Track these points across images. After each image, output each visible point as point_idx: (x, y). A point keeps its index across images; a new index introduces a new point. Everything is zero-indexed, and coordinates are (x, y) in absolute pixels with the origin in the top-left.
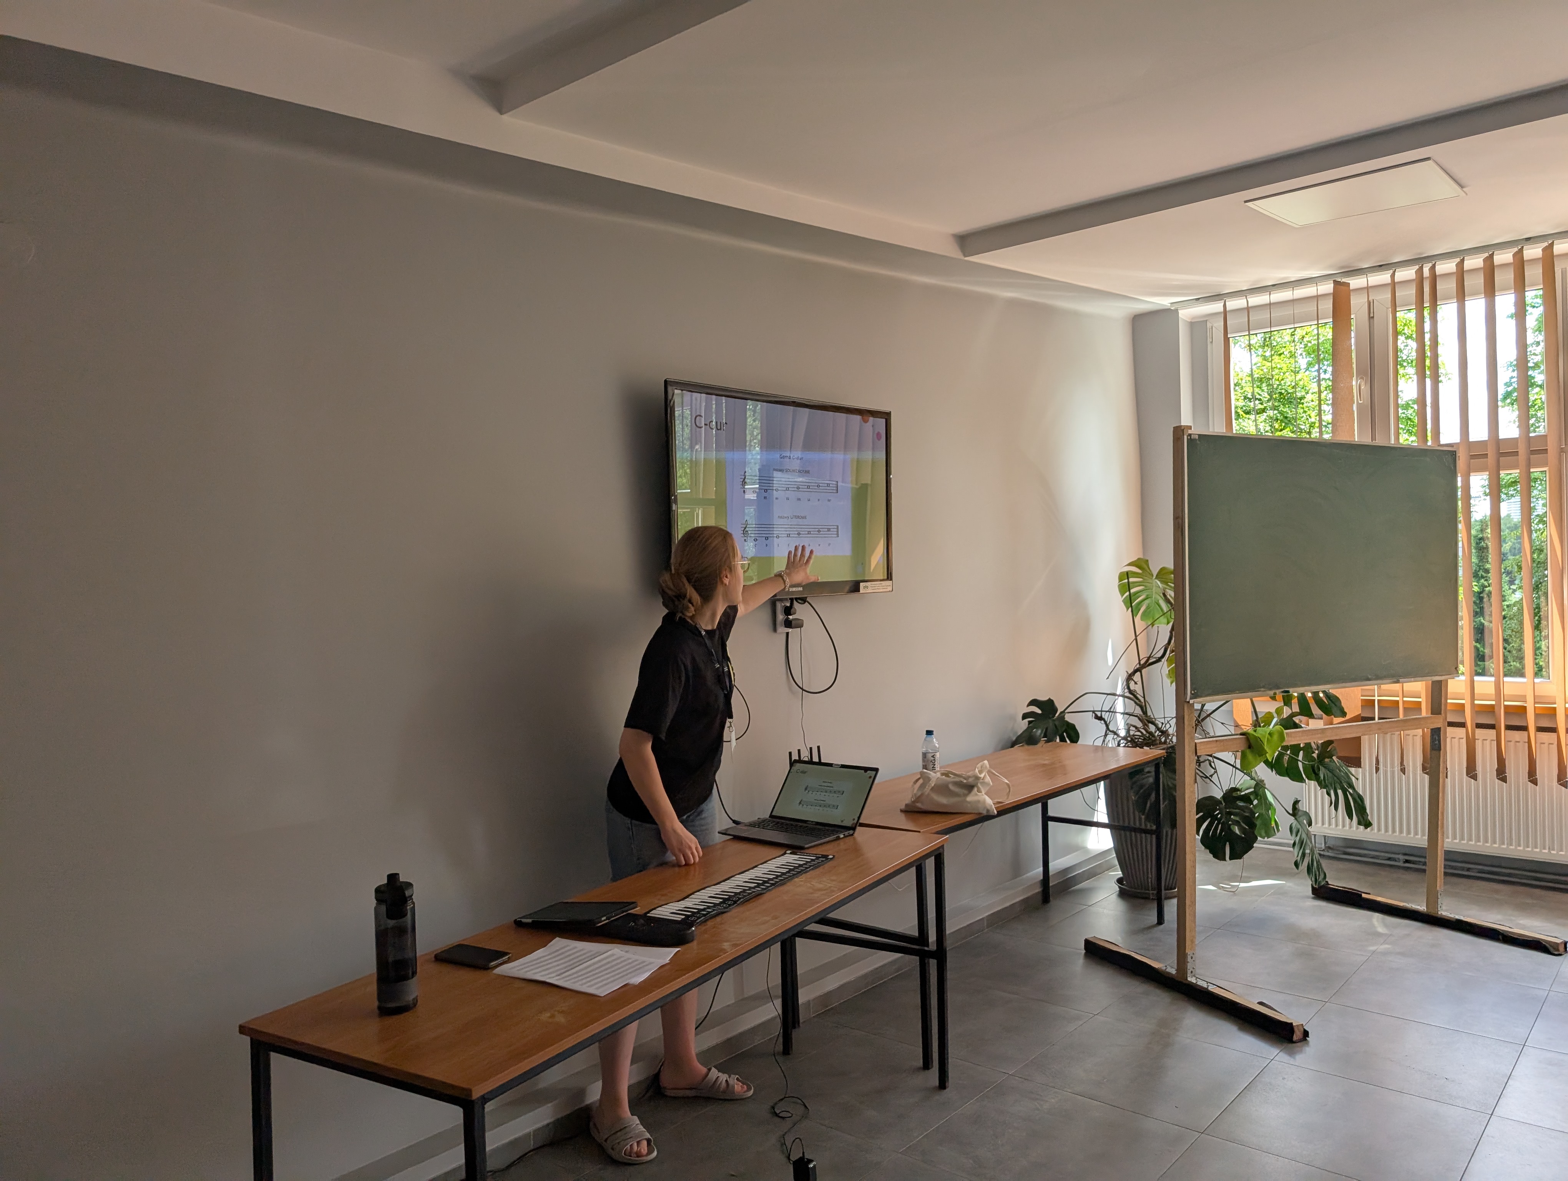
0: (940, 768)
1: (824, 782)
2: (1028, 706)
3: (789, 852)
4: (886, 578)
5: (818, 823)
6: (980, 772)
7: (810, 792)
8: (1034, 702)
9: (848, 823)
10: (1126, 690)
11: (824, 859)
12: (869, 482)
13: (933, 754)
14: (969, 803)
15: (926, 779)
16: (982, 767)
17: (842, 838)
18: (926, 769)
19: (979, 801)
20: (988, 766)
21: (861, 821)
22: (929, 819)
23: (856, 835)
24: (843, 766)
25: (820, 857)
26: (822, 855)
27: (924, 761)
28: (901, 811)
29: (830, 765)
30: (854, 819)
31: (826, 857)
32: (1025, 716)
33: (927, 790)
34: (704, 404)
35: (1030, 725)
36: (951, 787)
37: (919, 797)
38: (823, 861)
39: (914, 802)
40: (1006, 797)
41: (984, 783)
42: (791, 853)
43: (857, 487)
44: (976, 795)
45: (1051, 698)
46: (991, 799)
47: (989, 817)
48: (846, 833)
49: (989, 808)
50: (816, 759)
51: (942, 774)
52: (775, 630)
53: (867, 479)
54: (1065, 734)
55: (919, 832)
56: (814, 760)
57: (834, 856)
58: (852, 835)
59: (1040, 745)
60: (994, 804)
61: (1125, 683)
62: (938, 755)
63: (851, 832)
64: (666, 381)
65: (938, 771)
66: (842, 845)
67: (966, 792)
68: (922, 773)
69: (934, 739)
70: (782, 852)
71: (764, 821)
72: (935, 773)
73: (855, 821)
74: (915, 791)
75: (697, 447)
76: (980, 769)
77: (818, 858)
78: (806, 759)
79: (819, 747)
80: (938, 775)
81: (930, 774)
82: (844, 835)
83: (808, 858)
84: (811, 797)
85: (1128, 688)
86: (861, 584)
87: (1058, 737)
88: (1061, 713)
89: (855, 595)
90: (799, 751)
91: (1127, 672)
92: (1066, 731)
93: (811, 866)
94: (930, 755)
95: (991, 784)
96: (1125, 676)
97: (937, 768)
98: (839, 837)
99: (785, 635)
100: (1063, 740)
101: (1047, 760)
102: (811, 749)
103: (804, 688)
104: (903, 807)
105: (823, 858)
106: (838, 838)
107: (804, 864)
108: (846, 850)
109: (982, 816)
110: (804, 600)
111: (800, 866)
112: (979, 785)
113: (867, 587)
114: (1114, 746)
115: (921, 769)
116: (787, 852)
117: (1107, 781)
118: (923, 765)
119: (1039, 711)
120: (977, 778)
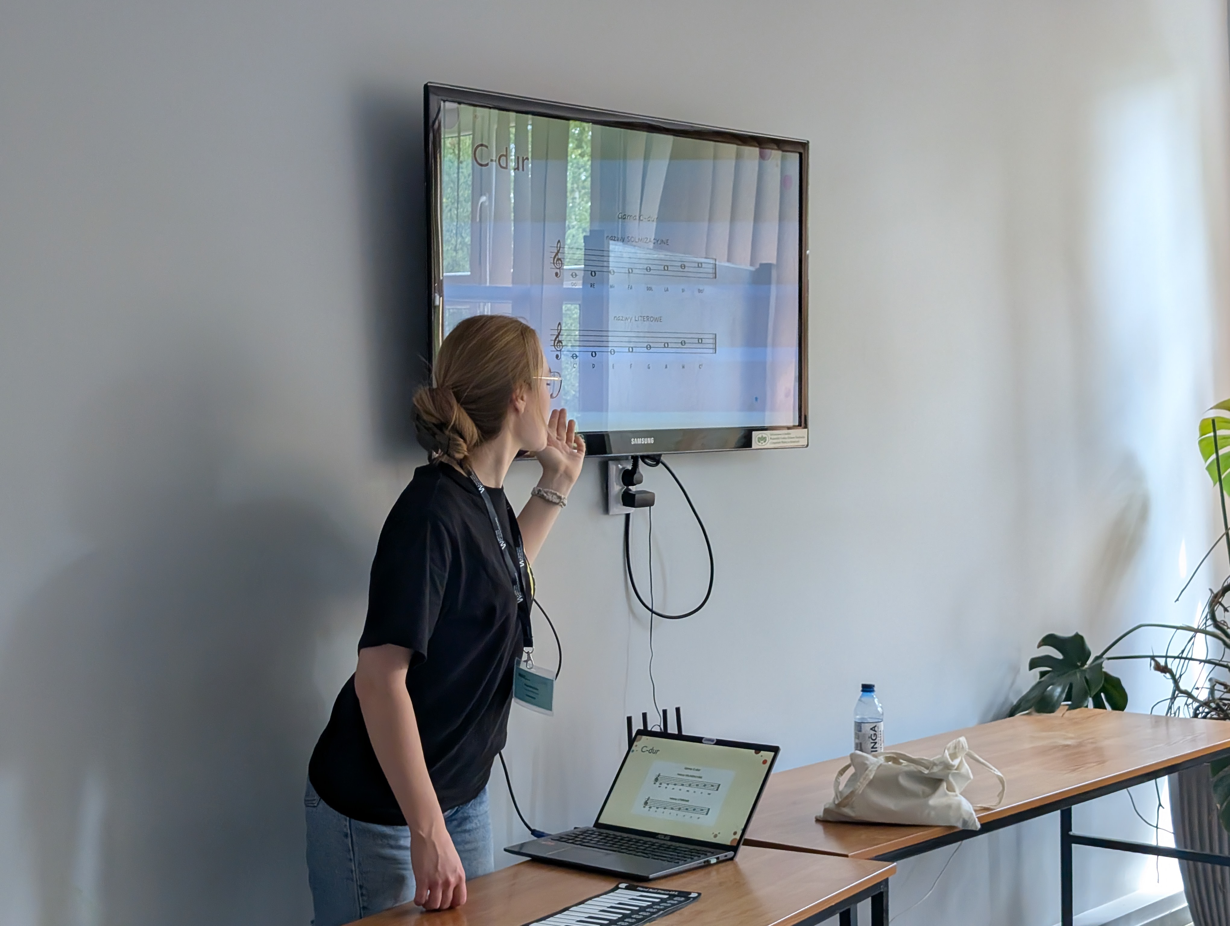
0: (885, 748)
1: (686, 769)
2: (1039, 646)
3: (623, 885)
4: (797, 424)
5: (674, 838)
6: (953, 756)
7: (664, 785)
8: (1050, 640)
9: (726, 839)
10: (1210, 622)
11: (683, 899)
12: (774, 261)
13: (872, 725)
14: (934, 808)
15: (860, 766)
16: (955, 748)
17: (714, 864)
18: (861, 750)
19: (949, 807)
20: (966, 745)
21: (747, 836)
22: (864, 834)
23: (737, 859)
24: (719, 742)
25: (675, 896)
26: (680, 892)
27: (857, 736)
28: (818, 820)
29: (699, 740)
30: (735, 833)
31: (685, 895)
32: (1034, 663)
33: (861, 786)
34: (495, 126)
35: (1043, 679)
36: (903, 781)
37: (847, 797)
38: (680, 902)
39: (839, 805)
40: (998, 799)
41: (958, 775)
42: (627, 888)
43: (752, 269)
44: (946, 795)
45: (1080, 633)
46: (972, 803)
47: (967, 834)
48: (722, 856)
49: (966, 818)
50: (672, 729)
51: (888, 759)
52: (606, 509)
53: (769, 256)
54: (1102, 695)
55: (846, 856)
56: (669, 731)
57: (699, 894)
58: (732, 859)
59: (1058, 713)
60: (975, 811)
61: (1207, 610)
62: (881, 726)
63: (730, 854)
64: (426, 87)
65: (882, 754)
66: (714, 876)
67: (927, 790)
68: (853, 757)
69: (876, 699)
70: (613, 886)
71: (585, 832)
72: (875, 756)
73: (738, 837)
74: (841, 788)
75: (483, 199)
76: (951, 751)
77: (672, 897)
78: (657, 729)
79: (678, 710)
80: (881, 760)
81: (867, 759)
82: (718, 858)
83: (655, 897)
84: (665, 793)
85: (1213, 618)
86: (754, 433)
87: (1090, 700)
88: (1097, 658)
89: (745, 452)
90: (644, 715)
91: (1211, 590)
92: (1103, 690)
93: (659, 910)
94: (867, 728)
95: (972, 777)
96: (1207, 597)
97: (882, 748)
98: (708, 861)
99: (623, 519)
100: (1099, 704)
101: (1072, 738)
102: (665, 712)
103: (654, 609)
104: (820, 813)
105: (681, 897)
106: (708, 864)
107: (648, 907)
108: (721, 884)
109: (956, 830)
110: (656, 460)
111: (642, 909)
112: (951, 779)
113: (764, 439)
114: (1188, 717)
115: (853, 750)
116: (621, 886)
117: (1175, 775)
118: (857, 745)
119: (1059, 656)
120: (948, 767)
